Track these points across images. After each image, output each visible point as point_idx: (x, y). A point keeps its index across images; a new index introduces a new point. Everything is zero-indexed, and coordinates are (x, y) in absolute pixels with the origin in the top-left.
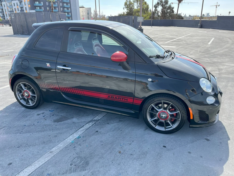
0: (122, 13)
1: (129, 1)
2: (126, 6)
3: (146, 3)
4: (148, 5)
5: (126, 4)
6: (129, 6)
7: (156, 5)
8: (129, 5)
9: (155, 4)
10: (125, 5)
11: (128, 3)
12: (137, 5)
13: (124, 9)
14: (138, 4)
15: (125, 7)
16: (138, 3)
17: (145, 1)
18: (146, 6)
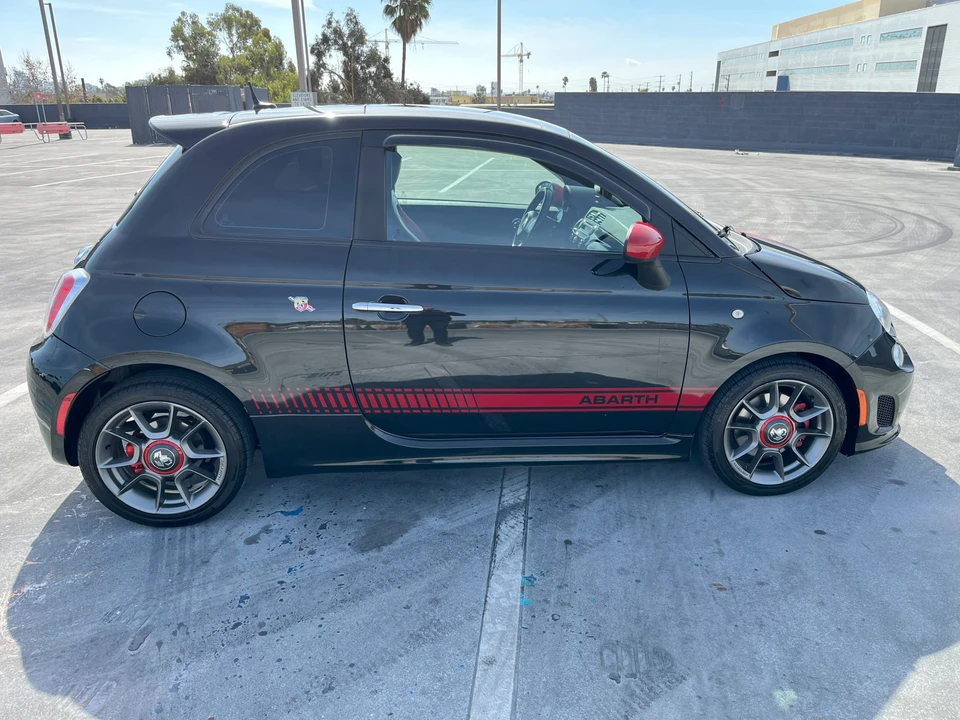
0: (165, 74)
1: (193, 22)
2: (181, 43)
3: (266, 34)
4: (280, 43)
5: (177, 34)
6: (196, 44)
7: (317, 44)
8: (194, 37)
9: (314, 42)
10: (175, 38)
11: (187, 32)
12: (228, 40)
13: (169, 54)
14: (235, 39)
15: (176, 47)
16: (234, 32)
17: (262, 27)
18: (269, 46)
